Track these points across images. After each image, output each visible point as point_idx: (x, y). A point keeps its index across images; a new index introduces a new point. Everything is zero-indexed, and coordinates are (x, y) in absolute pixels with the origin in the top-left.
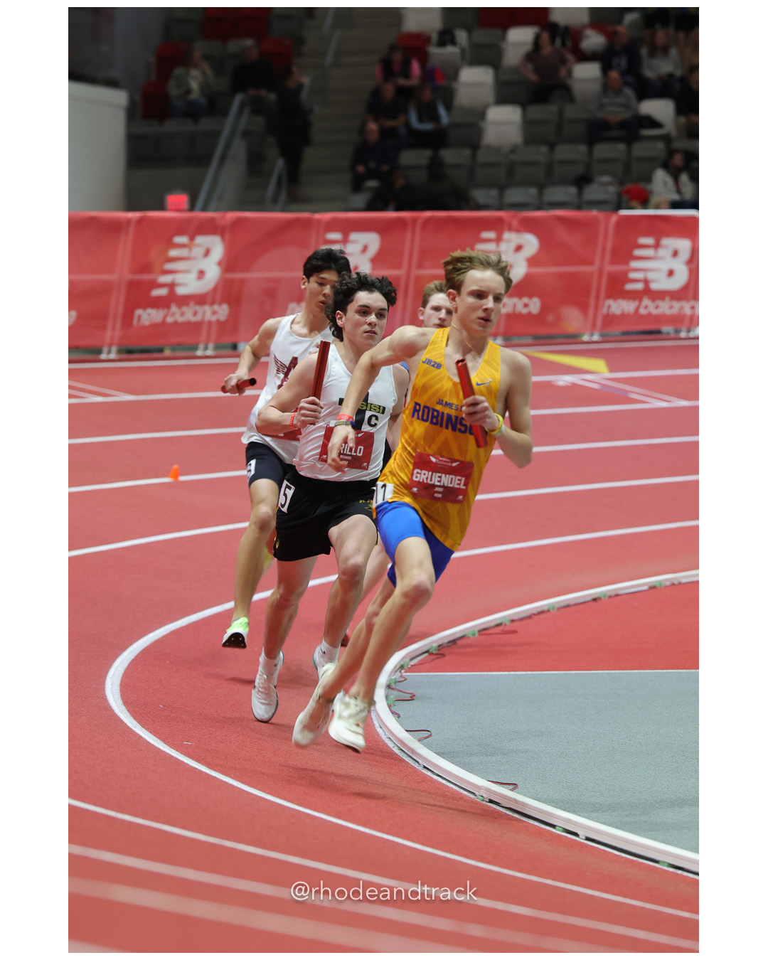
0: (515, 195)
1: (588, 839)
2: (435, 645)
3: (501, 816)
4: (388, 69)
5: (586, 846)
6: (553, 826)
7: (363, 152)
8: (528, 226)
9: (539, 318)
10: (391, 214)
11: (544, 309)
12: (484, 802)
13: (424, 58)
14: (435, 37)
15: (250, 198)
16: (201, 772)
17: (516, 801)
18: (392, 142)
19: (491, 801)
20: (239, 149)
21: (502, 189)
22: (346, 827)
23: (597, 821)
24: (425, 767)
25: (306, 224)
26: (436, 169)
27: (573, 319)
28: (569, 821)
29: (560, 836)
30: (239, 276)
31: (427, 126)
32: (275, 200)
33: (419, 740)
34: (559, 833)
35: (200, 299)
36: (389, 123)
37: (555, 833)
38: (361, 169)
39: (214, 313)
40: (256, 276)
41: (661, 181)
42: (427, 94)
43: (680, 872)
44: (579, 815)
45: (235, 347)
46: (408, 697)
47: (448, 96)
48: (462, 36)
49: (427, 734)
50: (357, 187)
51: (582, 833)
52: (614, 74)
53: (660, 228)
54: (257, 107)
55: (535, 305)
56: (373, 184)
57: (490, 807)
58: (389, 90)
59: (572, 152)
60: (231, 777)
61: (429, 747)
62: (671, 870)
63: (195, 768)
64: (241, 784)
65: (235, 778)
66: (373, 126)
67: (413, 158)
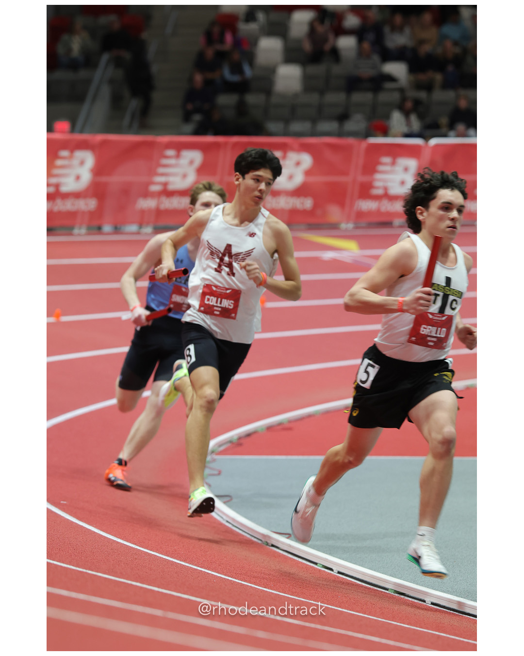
0: (296, 126)
1: (339, 573)
2: (236, 438)
3: (280, 556)
4: (210, 38)
5: (338, 577)
6: (316, 564)
7: (191, 95)
8: (305, 148)
9: (311, 213)
10: (209, 139)
11: (316, 206)
12: (268, 547)
13: (234, 30)
14: (242, 16)
15: (113, 125)
16: (72, 522)
17: (290, 546)
18: (212, 88)
19: (273, 546)
20: (106, 92)
21: (287, 121)
22: (172, 562)
23: (346, 561)
24: (227, 522)
25: (151, 145)
26: (242, 108)
27: (334, 213)
28: (326, 560)
29: (320, 570)
30: (104, 179)
31: (235, 78)
32: (130, 126)
33: (225, 503)
34: (320, 568)
35: (77, 195)
36: (210, 76)
37: (317, 569)
38: (190, 107)
39: (87, 204)
40: (116, 179)
41: (397, 119)
42: (236, 56)
43: (402, 597)
44: (334, 556)
45: (99, 228)
46: (216, 472)
47: (250, 57)
48: (261, 16)
49: (228, 499)
50: (187, 118)
51: (336, 569)
52: (366, 45)
53: (396, 151)
54: (118, 62)
55: (308, 203)
56: (197, 117)
57: (272, 550)
58: (210, 53)
59: (336, 98)
60: (93, 526)
61: (230, 507)
62: (397, 595)
63: (68, 520)
64: (100, 531)
65: (96, 527)
66: (198, 78)
67: (226, 100)
